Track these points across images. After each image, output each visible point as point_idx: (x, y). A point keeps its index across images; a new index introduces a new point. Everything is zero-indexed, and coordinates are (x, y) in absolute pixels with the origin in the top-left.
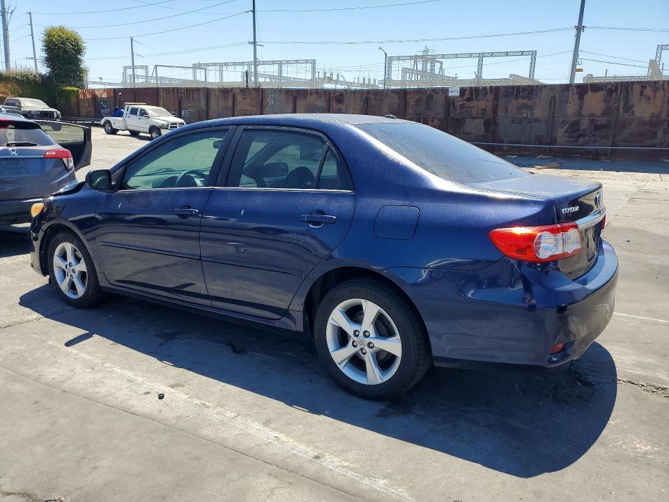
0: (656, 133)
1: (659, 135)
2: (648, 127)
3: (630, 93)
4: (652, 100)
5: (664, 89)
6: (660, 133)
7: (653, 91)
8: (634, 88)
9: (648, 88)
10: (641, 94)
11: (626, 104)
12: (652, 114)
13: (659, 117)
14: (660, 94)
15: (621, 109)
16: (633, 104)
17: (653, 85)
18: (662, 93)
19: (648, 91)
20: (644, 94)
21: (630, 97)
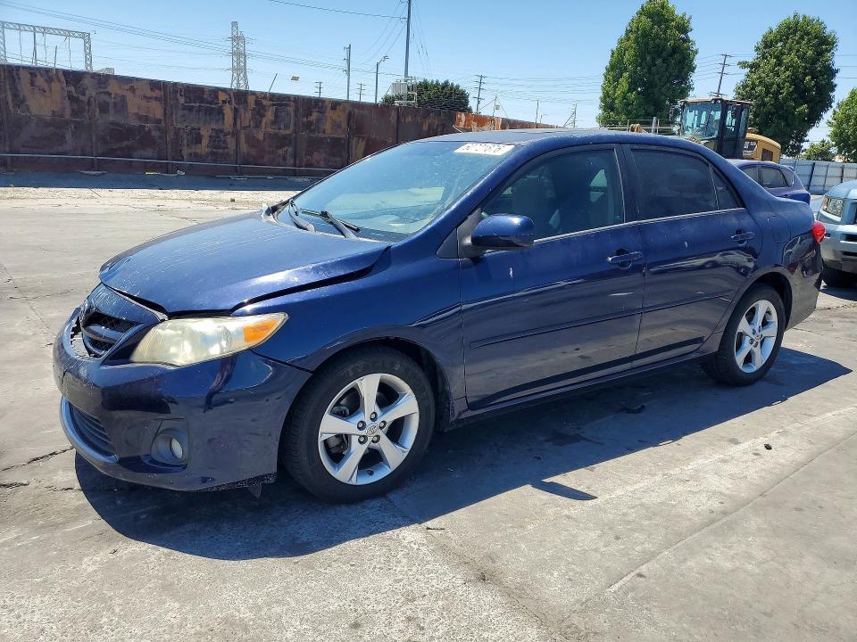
0: (63, 137)
1: (67, 138)
2: (51, 128)
3: (17, 81)
4: (47, 94)
5: (59, 81)
6: (68, 136)
7: (46, 81)
8: (21, 76)
9: (39, 77)
10: (32, 84)
11: (15, 96)
12: (53, 111)
13: (62, 116)
14: (56, 86)
15: (11, 104)
16: (24, 97)
17: (44, 73)
18: (58, 84)
19: (40, 81)
20: (36, 84)
21: (19, 87)
